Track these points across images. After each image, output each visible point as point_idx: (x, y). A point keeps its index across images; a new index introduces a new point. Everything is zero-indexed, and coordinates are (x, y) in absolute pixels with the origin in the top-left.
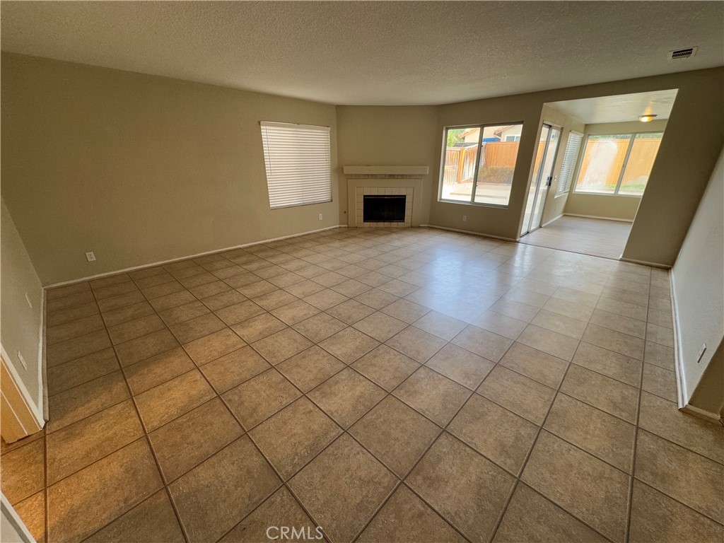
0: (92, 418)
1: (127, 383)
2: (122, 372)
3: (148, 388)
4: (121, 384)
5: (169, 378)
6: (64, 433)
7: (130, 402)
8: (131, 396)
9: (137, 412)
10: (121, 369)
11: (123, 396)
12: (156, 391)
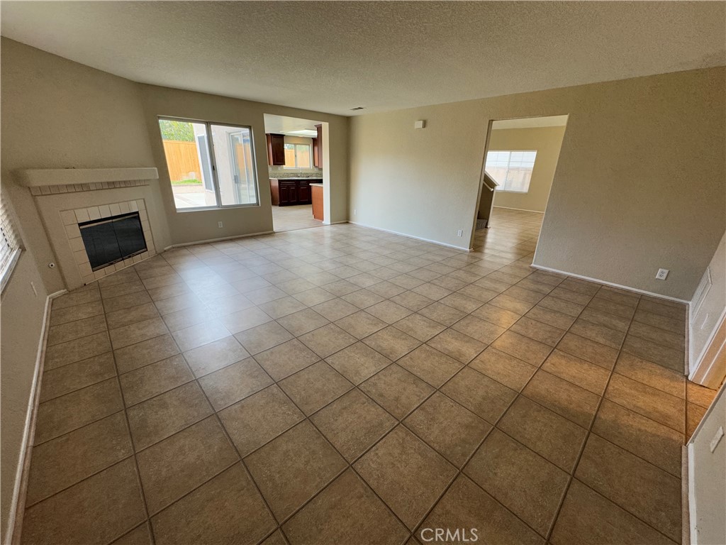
0: (642, 412)
1: (597, 412)
2: (592, 427)
3: (586, 392)
4: (602, 416)
5: (565, 383)
6: (669, 423)
7: (607, 396)
8: (603, 399)
9: (607, 386)
10: (590, 431)
11: (608, 405)
12: (584, 384)
